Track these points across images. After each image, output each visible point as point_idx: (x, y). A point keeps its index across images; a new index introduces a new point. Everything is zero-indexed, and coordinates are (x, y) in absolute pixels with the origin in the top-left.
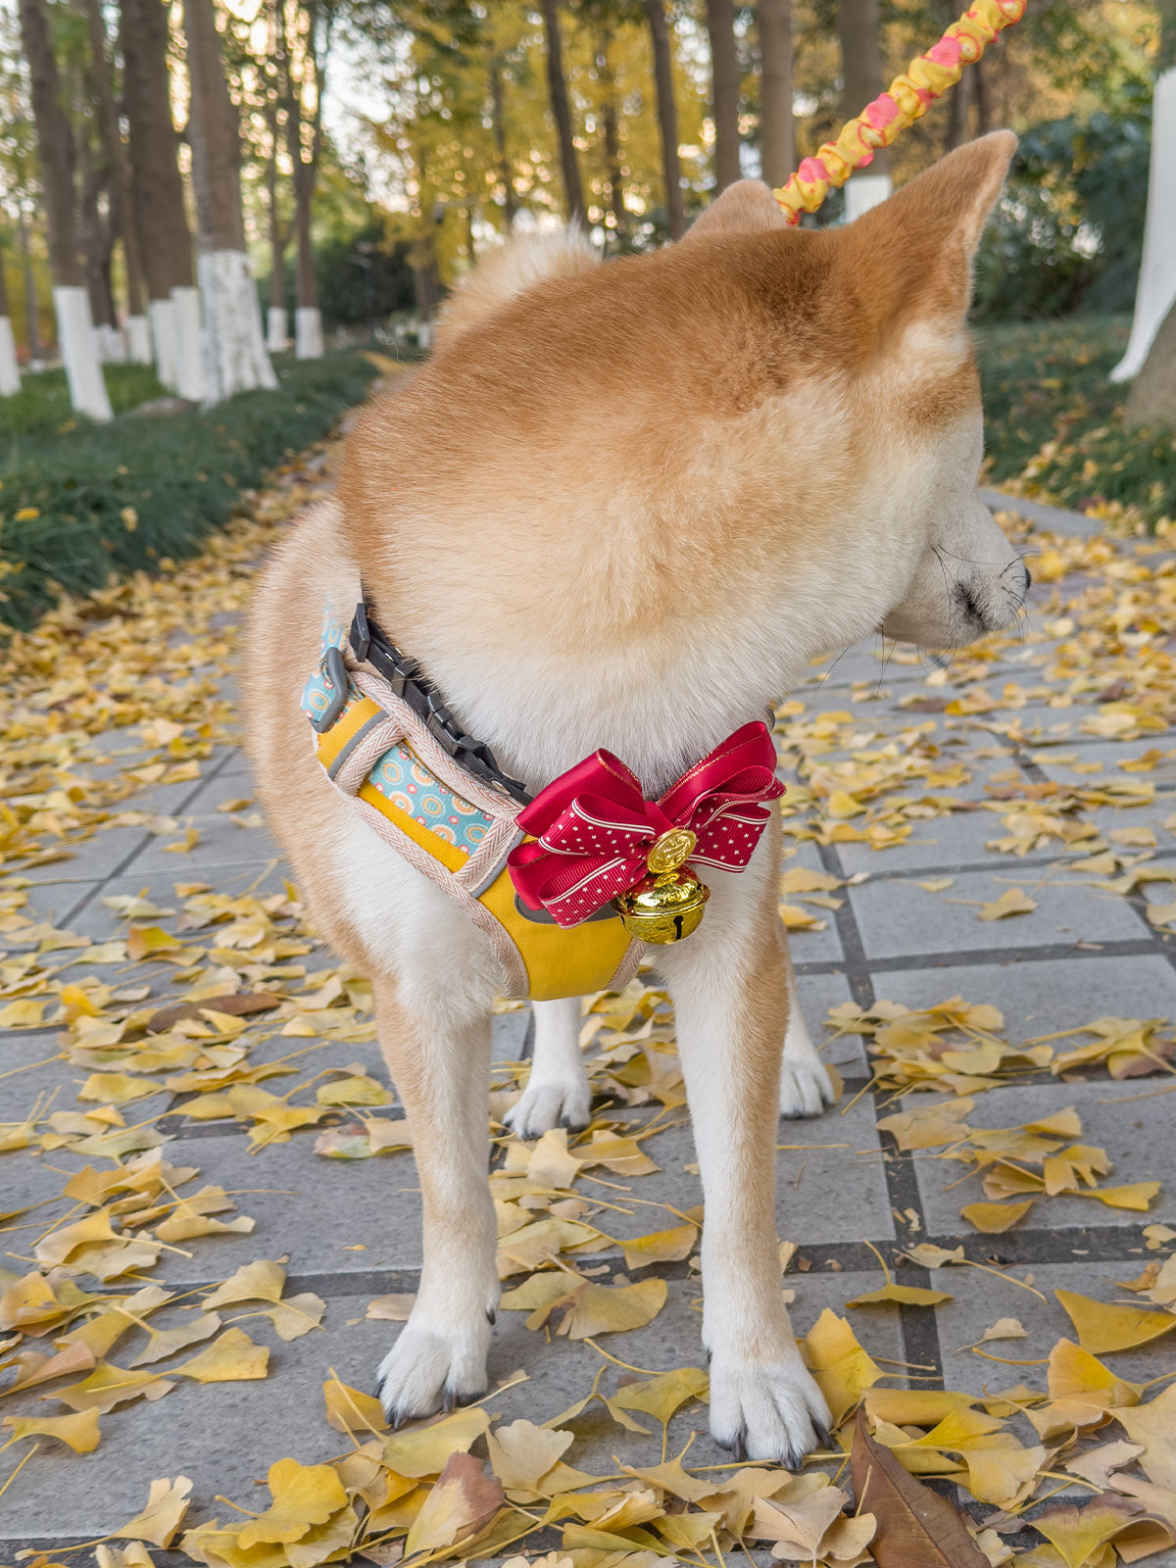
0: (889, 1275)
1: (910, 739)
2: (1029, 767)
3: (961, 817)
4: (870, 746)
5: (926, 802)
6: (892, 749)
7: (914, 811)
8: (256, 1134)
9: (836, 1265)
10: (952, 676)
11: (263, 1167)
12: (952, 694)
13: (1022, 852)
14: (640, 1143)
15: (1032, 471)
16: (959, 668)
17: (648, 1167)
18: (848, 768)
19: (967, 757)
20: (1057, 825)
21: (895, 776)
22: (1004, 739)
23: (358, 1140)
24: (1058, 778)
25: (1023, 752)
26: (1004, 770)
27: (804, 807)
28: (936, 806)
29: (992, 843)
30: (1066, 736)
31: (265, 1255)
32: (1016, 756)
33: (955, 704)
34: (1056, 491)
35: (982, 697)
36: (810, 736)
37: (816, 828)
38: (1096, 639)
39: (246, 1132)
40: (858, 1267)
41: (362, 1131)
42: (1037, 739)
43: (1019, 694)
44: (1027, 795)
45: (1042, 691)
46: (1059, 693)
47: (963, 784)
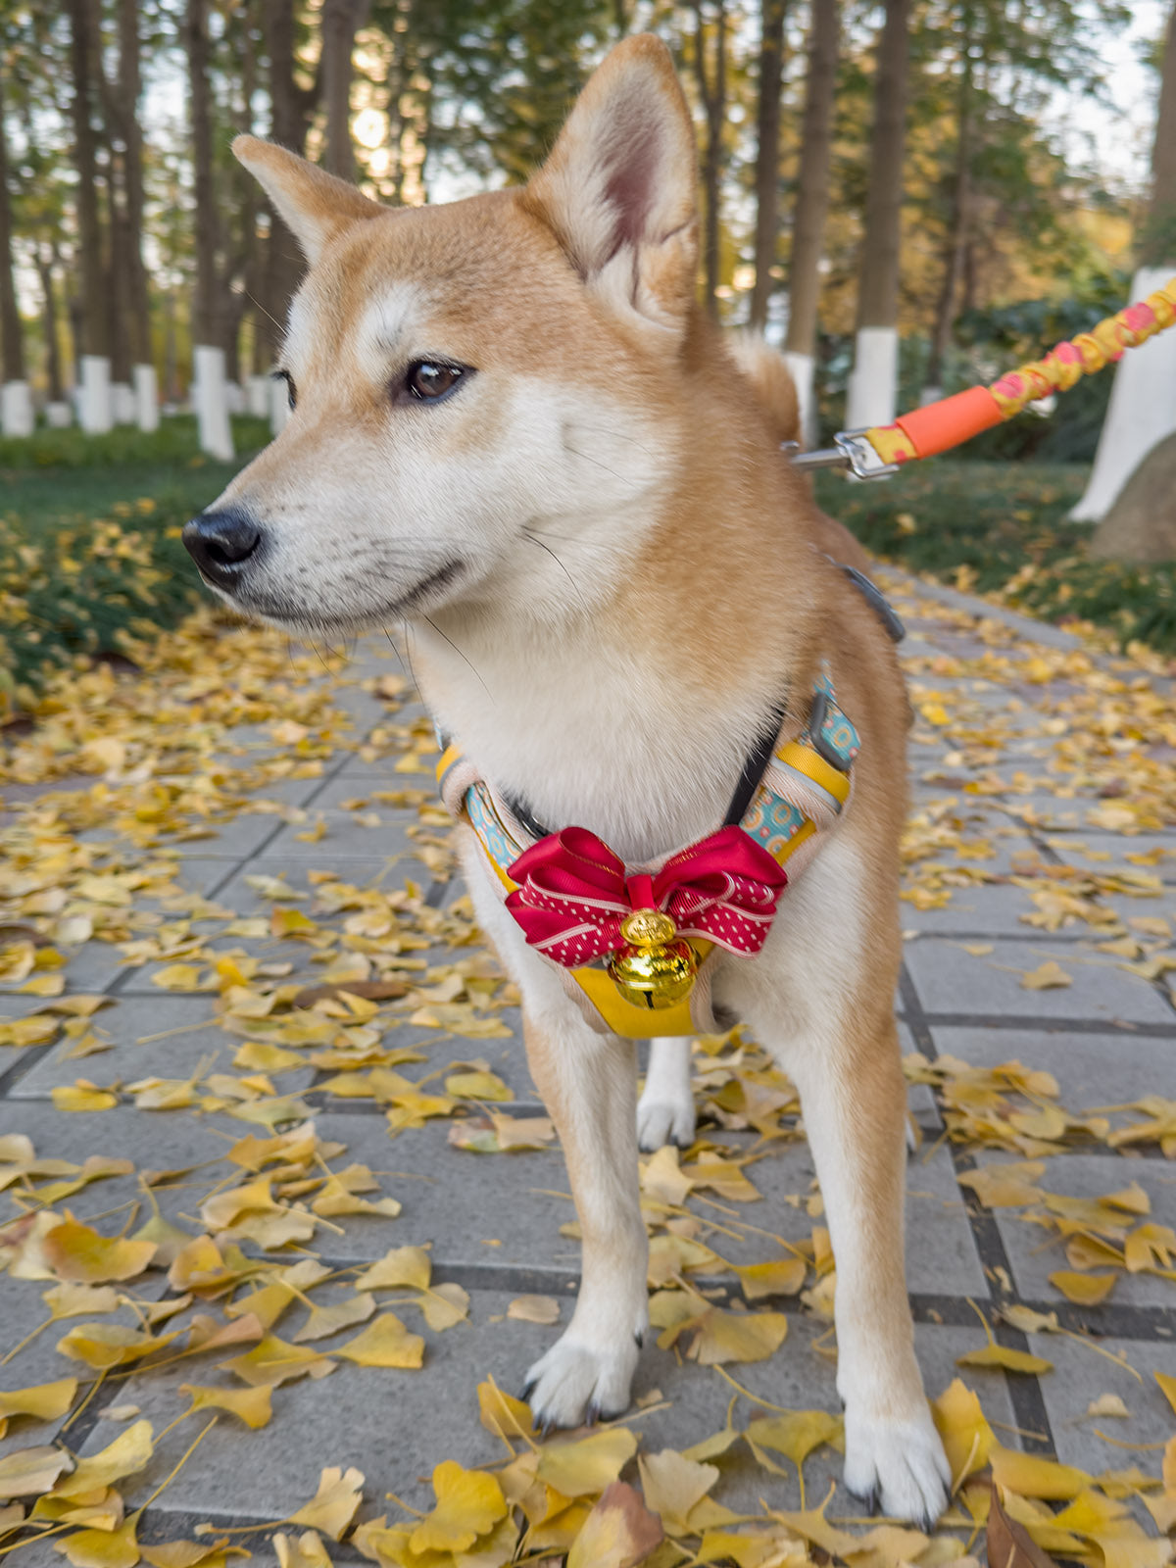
0: (990, 1333)
1: (938, 811)
2: (1045, 849)
3: (992, 889)
5: (961, 871)
6: (923, 819)
7: (951, 878)
8: (393, 1116)
9: (937, 1317)
10: (966, 759)
11: (402, 1150)
12: (970, 776)
13: (1052, 929)
14: (743, 1169)
15: (1013, 587)
16: (971, 752)
17: (751, 1194)
19: (989, 833)
20: (1082, 907)
21: (930, 845)
22: (1019, 821)
23: (486, 1134)
24: (1073, 862)
25: (1038, 832)
26: (1022, 850)
28: (969, 875)
29: (1026, 916)
30: (1073, 824)
31: (410, 1240)
32: (1030, 836)
33: (973, 785)
34: (1034, 606)
35: (996, 782)
38: (1088, 740)
39: (384, 1113)
40: (958, 1322)
41: (490, 1126)
42: (1050, 824)
43: (1027, 782)
44: (1048, 876)
45: (1047, 781)
46: (1063, 785)
47: (990, 858)
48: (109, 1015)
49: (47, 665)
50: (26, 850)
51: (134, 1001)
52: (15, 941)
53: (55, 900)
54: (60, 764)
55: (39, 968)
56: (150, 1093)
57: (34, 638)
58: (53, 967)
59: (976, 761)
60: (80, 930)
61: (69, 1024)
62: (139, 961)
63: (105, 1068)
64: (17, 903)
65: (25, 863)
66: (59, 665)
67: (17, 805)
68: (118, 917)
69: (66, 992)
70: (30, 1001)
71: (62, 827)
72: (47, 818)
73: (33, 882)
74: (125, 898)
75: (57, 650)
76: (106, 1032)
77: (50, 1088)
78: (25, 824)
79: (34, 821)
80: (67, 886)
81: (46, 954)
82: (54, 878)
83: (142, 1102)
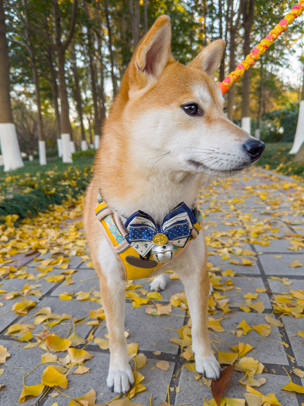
1: (265, 221)
2: (292, 230)
3: (280, 240)
4: (257, 222)
5: (272, 236)
6: (262, 223)
7: (269, 238)
8: (133, 303)
10: (271, 208)
12: (272, 212)
13: (296, 251)
16: (272, 206)
18: (253, 226)
19: (278, 226)
20: (302, 245)
21: (264, 229)
22: (285, 222)
23: (155, 310)
24: (299, 233)
25: (289, 225)
26: (286, 230)
27: (245, 234)
28: (274, 237)
29: (289, 247)
30: (299, 223)
32: (288, 226)
34: (283, 172)
35: (279, 213)
36: (244, 218)
37: (249, 240)
38: (299, 202)
39: (131, 303)
40: (280, 374)
41: (156, 307)
42: (293, 223)
43: (286, 213)
44: (293, 236)
45: (291, 213)
46: (294, 213)
47: (279, 232)
48: (76, 274)
49: (79, 194)
50: (67, 234)
51: (82, 271)
52: (60, 256)
53: (70, 246)
54: (78, 215)
55: (64, 262)
56: (80, 296)
57: (77, 189)
58: (67, 262)
59: (273, 208)
60: (74, 253)
61: (67, 277)
62: (85, 260)
63: (72, 288)
64: (63, 246)
65: (67, 237)
66: (81, 194)
67: (68, 224)
68: (82, 249)
69: (69, 268)
70: (60, 270)
71: (76, 229)
72: (73, 227)
73: (67, 241)
74: (84, 245)
75: (82, 191)
76: (74, 279)
77: (60, 293)
78: (69, 228)
79: (71, 228)
80: (73, 242)
81: (66, 259)
82: (71, 240)
83: (78, 298)
